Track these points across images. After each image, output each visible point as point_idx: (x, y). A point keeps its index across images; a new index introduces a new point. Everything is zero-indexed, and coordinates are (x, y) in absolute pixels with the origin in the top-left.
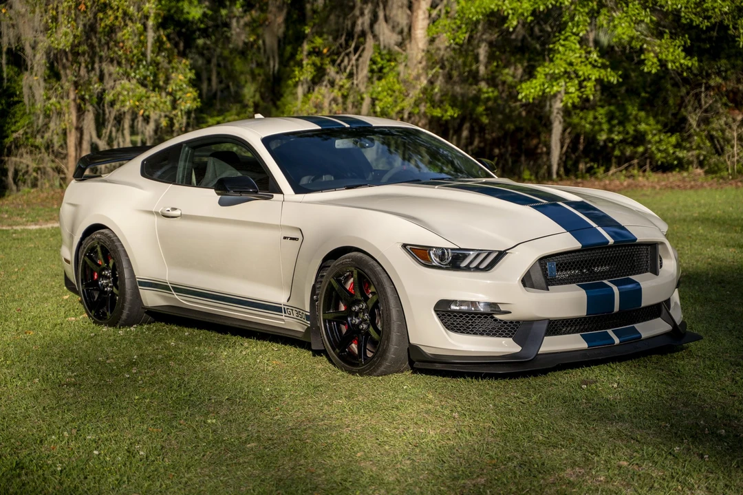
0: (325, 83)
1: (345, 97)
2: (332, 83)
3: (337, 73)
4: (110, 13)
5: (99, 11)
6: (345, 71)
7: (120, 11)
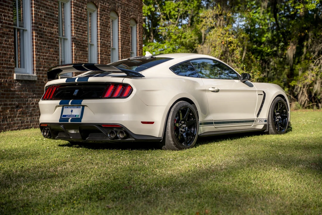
0: (309, 70)
1: (317, 75)
2: (312, 70)
3: (314, 66)
4: (232, 45)
5: (229, 44)
6: (318, 65)
7: (236, 44)
